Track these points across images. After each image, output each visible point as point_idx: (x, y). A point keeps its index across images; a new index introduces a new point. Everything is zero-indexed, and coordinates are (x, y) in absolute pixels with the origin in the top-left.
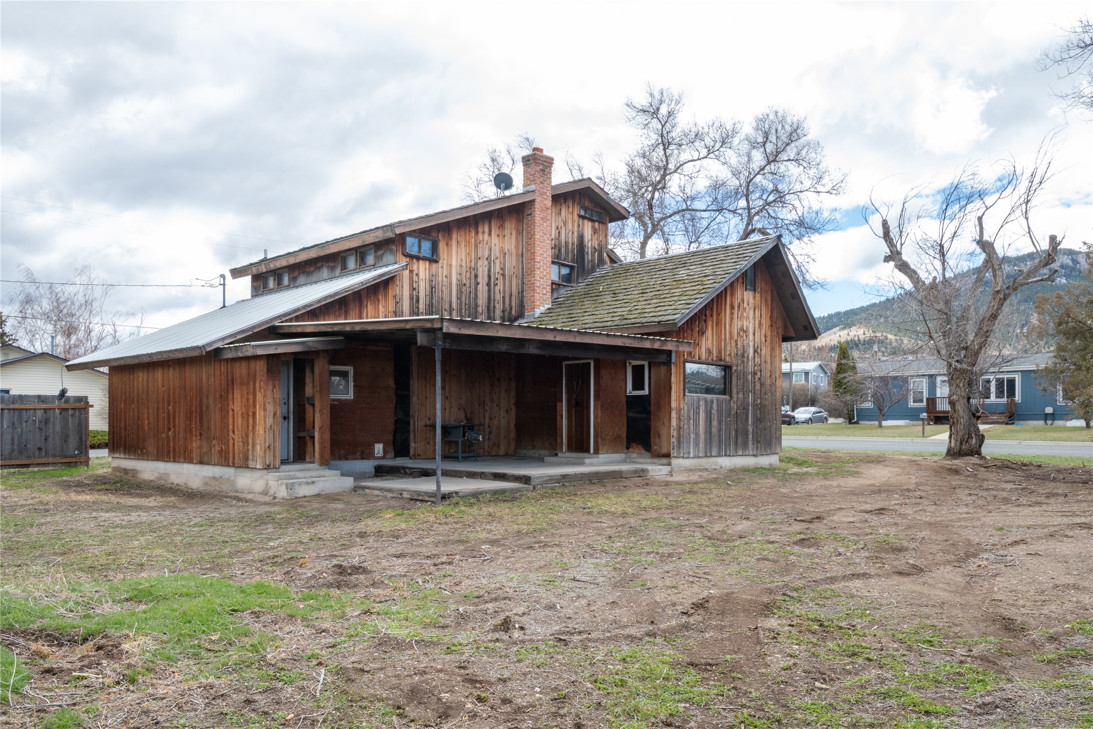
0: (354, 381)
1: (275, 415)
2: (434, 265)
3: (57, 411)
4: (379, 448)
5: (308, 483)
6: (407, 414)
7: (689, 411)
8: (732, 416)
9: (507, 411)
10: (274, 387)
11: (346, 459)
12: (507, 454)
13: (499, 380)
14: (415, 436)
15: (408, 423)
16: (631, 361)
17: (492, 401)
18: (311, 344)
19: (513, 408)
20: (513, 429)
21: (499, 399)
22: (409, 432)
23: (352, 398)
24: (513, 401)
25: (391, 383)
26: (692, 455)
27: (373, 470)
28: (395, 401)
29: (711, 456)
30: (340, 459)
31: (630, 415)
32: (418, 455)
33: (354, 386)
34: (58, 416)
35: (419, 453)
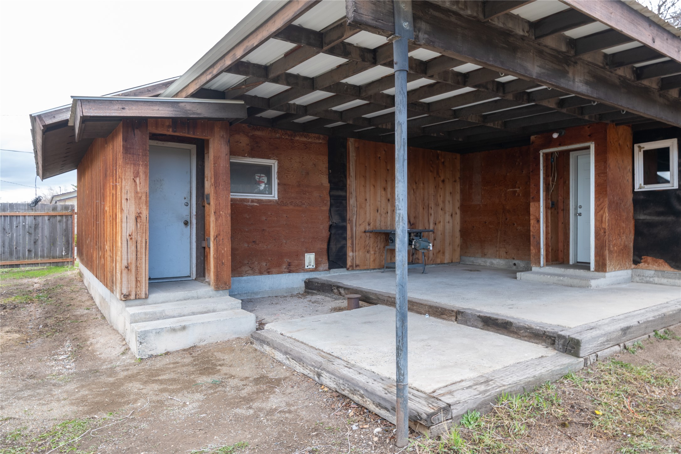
0: (279, 178)
1: (138, 217)
3: (46, 218)
4: (310, 259)
5: (174, 330)
6: (344, 218)
9: (452, 215)
10: (137, 175)
11: (269, 273)
12: (452, 262)
13: (443, 181)
14: (352, 244)
15: (344, 229)
16: (642, 145)
17: (437, 205)
18: (188, 107)
19: (458, 212)
20: (458, 234)
21: (444, 202)
22: (345, 239)
23: (276, 198)
24: (458, 204)
25: (325, 181)
27: (303, 285)
28: (329, 203)
30: (261, 273)
31: (642, 217)
32: (356, 266)
33: (279, 184)
34: (47, 221)
35: (358, 263)
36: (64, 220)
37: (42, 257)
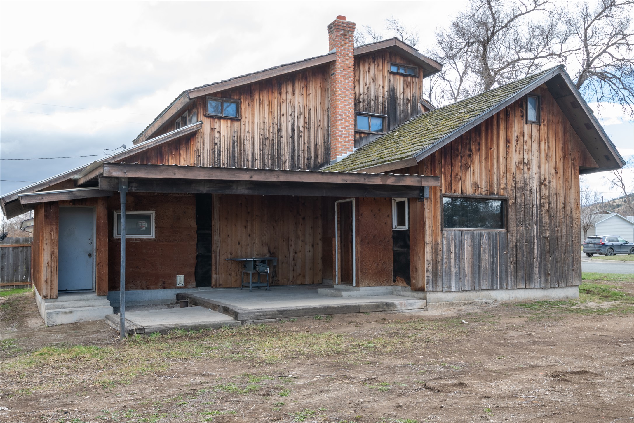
0: (156, 223)
2: (236, 124)
3: (11, 249)
4: (180, 280)
5: (65, 313)
6: (209, 250)
7: (448, 245)
8: (510, 249)
9: (313, 246)
11: (148, 289)
12: (313, 283)
13: (304, 218)
14: (216, 268)
15: (210, 257)
16: (395, 199)
17: (297, 237)
18: (78, 193)
19: (320, 243)
20: (320, 261)
21: (304, 235)
22: (210, 265)
23: (154, 237)
24: (320, 237)
25: (193, 223)
26: (454, 289)
27: (175, 297)
28: (196, 239)
29: (481, 290)
30: (142, 288)
31: (396, 249)
32: (220, 285)
33: (156, 227)
34: (11, 252)
35: (221, 282)
36: (25, 250)
37: (8, 281)
